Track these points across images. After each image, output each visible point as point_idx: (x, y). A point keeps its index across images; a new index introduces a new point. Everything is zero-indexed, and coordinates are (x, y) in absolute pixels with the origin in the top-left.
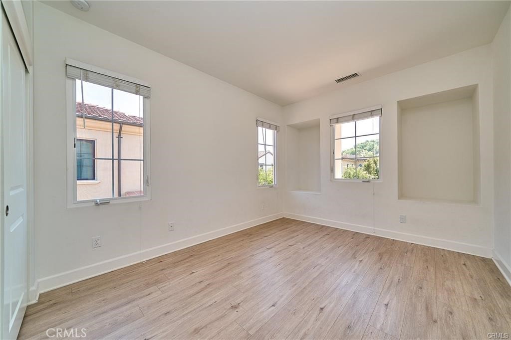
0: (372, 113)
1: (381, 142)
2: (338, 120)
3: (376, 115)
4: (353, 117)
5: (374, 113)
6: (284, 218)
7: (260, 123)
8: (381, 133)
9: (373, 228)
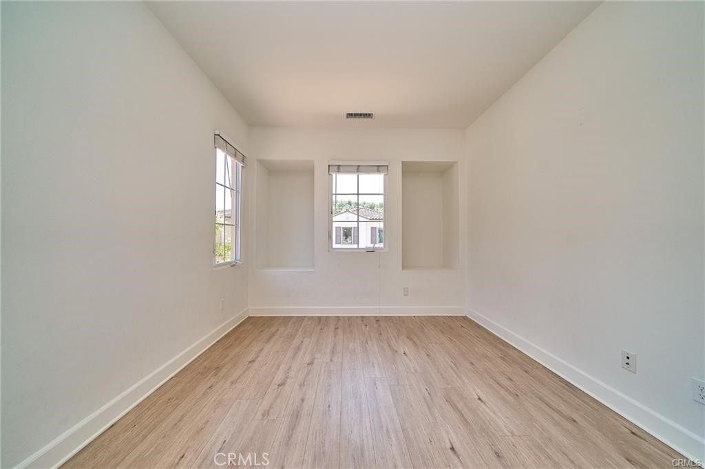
0: (378, 169)
1: (386, 206)
2: (339, 169)
3: (383, 172)
4: (358, 169)
5: (381, 169)
6: (249, 317)
7: (220, 140)
8: (386, 194)
9: (378, 307)
